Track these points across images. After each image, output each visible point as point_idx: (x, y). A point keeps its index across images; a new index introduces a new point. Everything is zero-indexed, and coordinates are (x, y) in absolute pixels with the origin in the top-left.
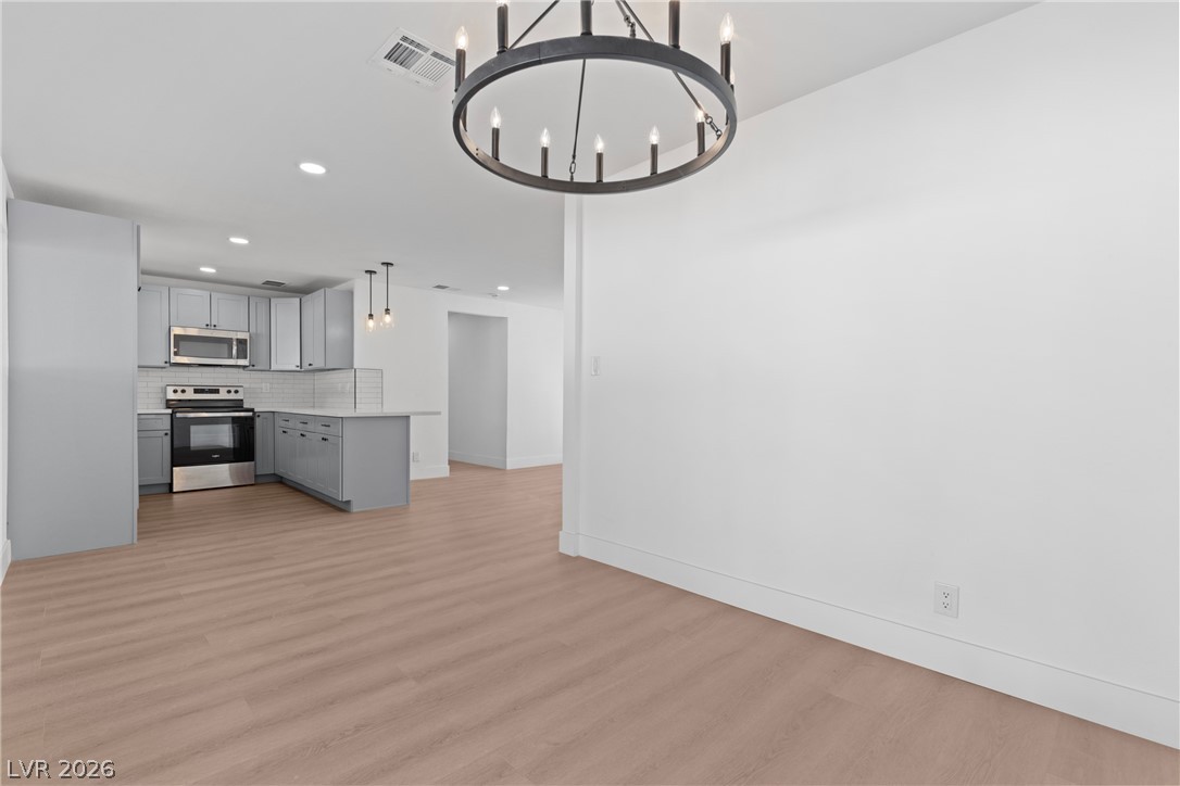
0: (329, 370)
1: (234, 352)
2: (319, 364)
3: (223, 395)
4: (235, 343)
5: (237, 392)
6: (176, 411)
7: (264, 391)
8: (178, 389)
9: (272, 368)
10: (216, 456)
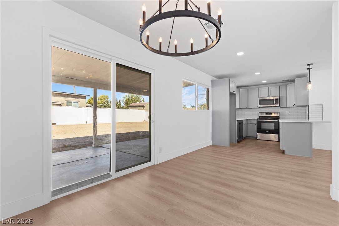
1: (274, 102)
3: (273, 115)
4: (274, 100)
5: (277, 114)
6: (257, 119)
7: (287, 113)
8: (262, 113)
9: (287, 107)
10: (267, 132)
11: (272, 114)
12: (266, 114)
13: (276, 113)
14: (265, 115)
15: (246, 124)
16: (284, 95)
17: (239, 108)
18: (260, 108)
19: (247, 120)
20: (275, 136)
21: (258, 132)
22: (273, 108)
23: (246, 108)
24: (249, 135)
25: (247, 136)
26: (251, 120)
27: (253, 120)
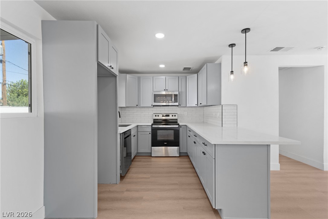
0: (209, 106)
1: (173, 100)
2: (204, 103)
3: (170, 117)
4: (173, 96)
6: (152, 124)
7: (185, 115)
8: (157, 115)
9: (187, 106)
10: (166, 143)
11: (168, 116)
12: (163, 116)
13: (174, 115)
14: (160, 117)
15: (136, 134)
16: (184, 90)
17: (125, 106)
18: (155, 107)
19: (138, 126)
21: (153, 145)
22: (169, 107)
23: (136, 106)
24: (141, 151)
25: (138, 153)
26: (143, 126)
27: (146, 126)
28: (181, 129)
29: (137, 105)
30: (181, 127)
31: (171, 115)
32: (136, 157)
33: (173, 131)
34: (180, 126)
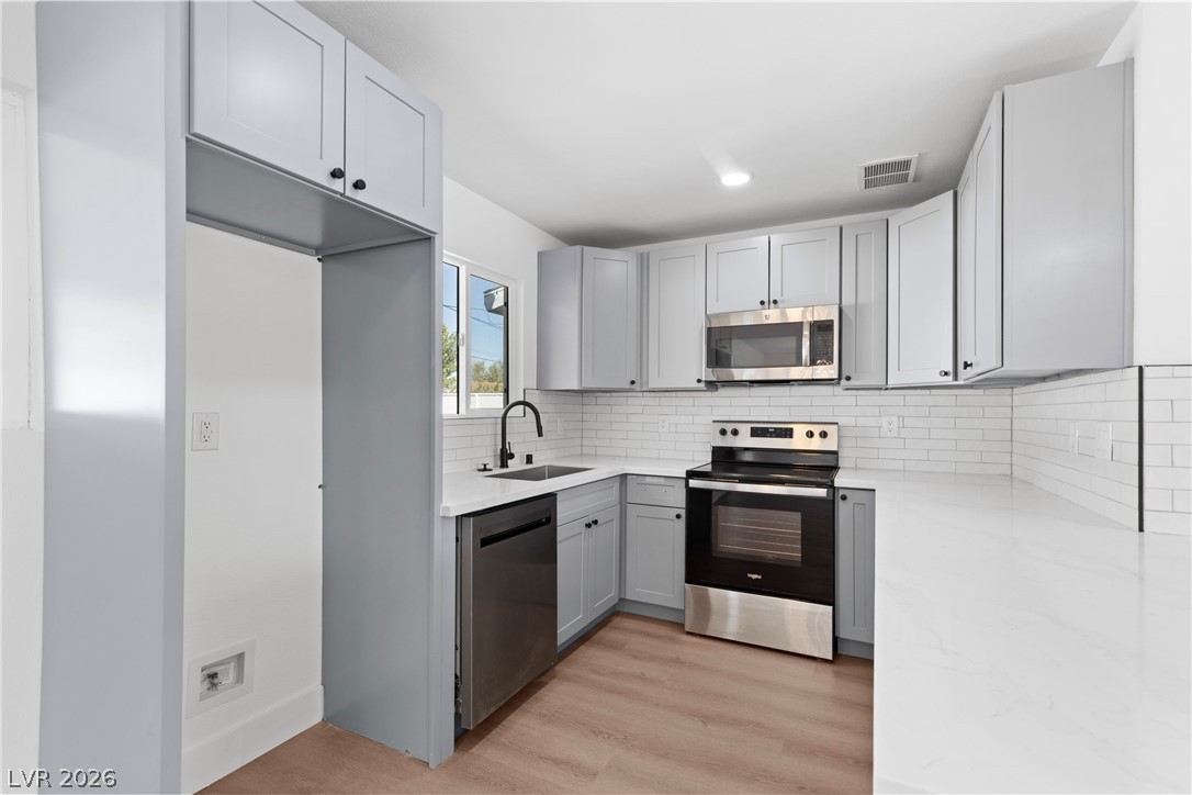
1: (805, 349)
3: (798, 441)
4: (806, 332)
5: (824, 435)
6: (691, 474)
7: (886, 433)
8: (729, 428)
9: (891, 383)
10: (754, 576)
11: (788, 433)
12: (755, 433)
13: (816, 430)
14: (745, 440)
15: (615, 515)
16: (870, 294)
17: (573, 386)
18: (723, 392)
19: (624, 477)
20: (812, 614)
21: (694, 575)
22: (797, 390)
23: (628, 386)
24: (637, 591)
25: (622, 600)
26: (648, 480)
27: (662, 481)
28: (844, 511)
29: (633, 382)
30: (844, 498)
31: (799, 431)
32: (617, 621)
33: (796, 517)
34: (841, 493)
